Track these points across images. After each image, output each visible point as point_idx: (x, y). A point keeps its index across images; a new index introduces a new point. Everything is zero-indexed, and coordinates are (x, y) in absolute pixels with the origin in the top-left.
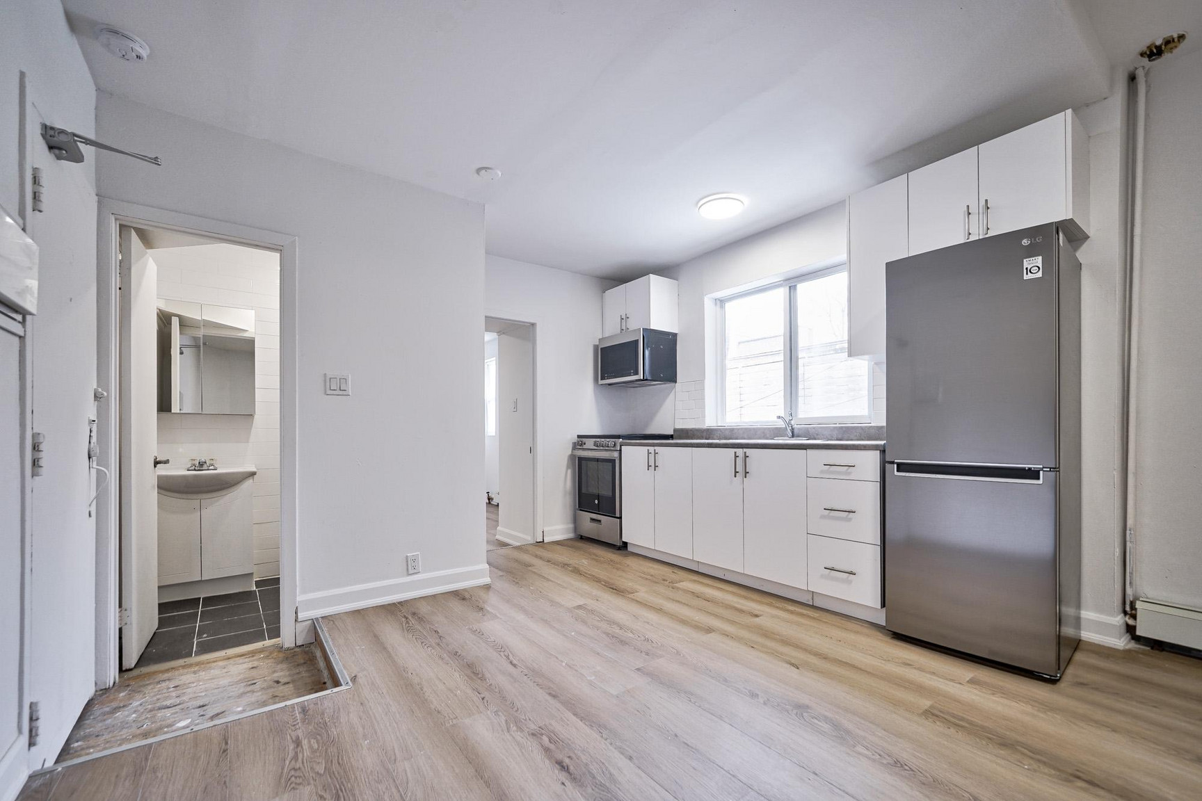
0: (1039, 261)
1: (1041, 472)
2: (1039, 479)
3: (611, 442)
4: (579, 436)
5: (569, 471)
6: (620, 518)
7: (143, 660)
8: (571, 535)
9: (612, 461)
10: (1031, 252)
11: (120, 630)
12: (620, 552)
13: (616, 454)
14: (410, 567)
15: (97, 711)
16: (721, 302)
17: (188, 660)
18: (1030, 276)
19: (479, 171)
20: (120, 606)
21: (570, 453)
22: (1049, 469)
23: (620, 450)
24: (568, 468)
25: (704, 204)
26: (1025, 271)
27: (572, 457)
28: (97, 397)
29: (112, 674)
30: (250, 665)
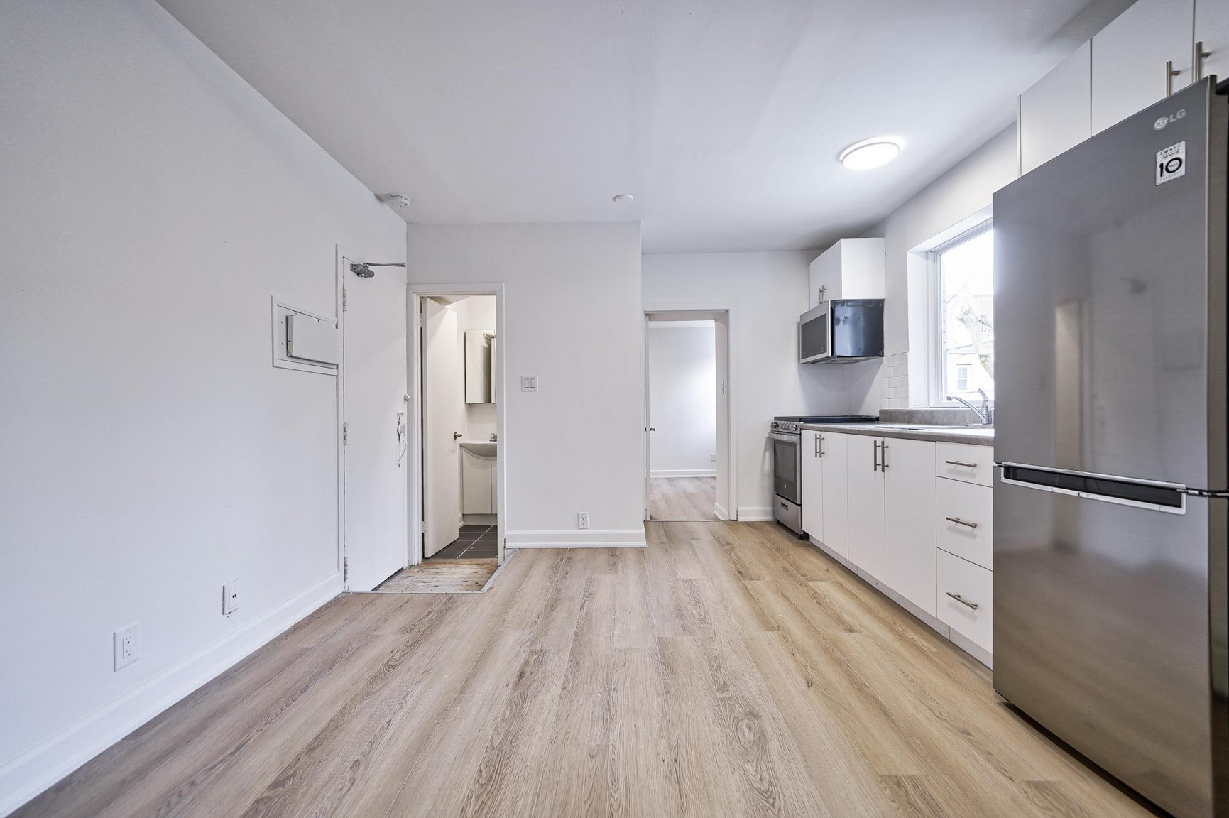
0: (1180, 150)
1: (1184, 496)
2: (1179, 506)
3: (792, 425)
4: (776, 418)
5: (768, 454)
6: (800, 505)
7: (436, 555)
8: (769, 518)
9: (793, 445)
10: (1168, 138)
11: (423, 534)
12: (801, 541)
13: (795, 439)
14: (581, 523)
15: (402, 575)
16: (935, 254)
17: (454, 560)
18: (1167, 177)
19: (614, 199)
20: (423, 520)
21: (768, 435)
22: (1197, 492)
23: (800, 434)
24: (766, 450)
25: (848, 154)
26: (1159, 169)
27: (769, 439)
28: (406, 399)
29: (417, 559)
30: (475, 570)
